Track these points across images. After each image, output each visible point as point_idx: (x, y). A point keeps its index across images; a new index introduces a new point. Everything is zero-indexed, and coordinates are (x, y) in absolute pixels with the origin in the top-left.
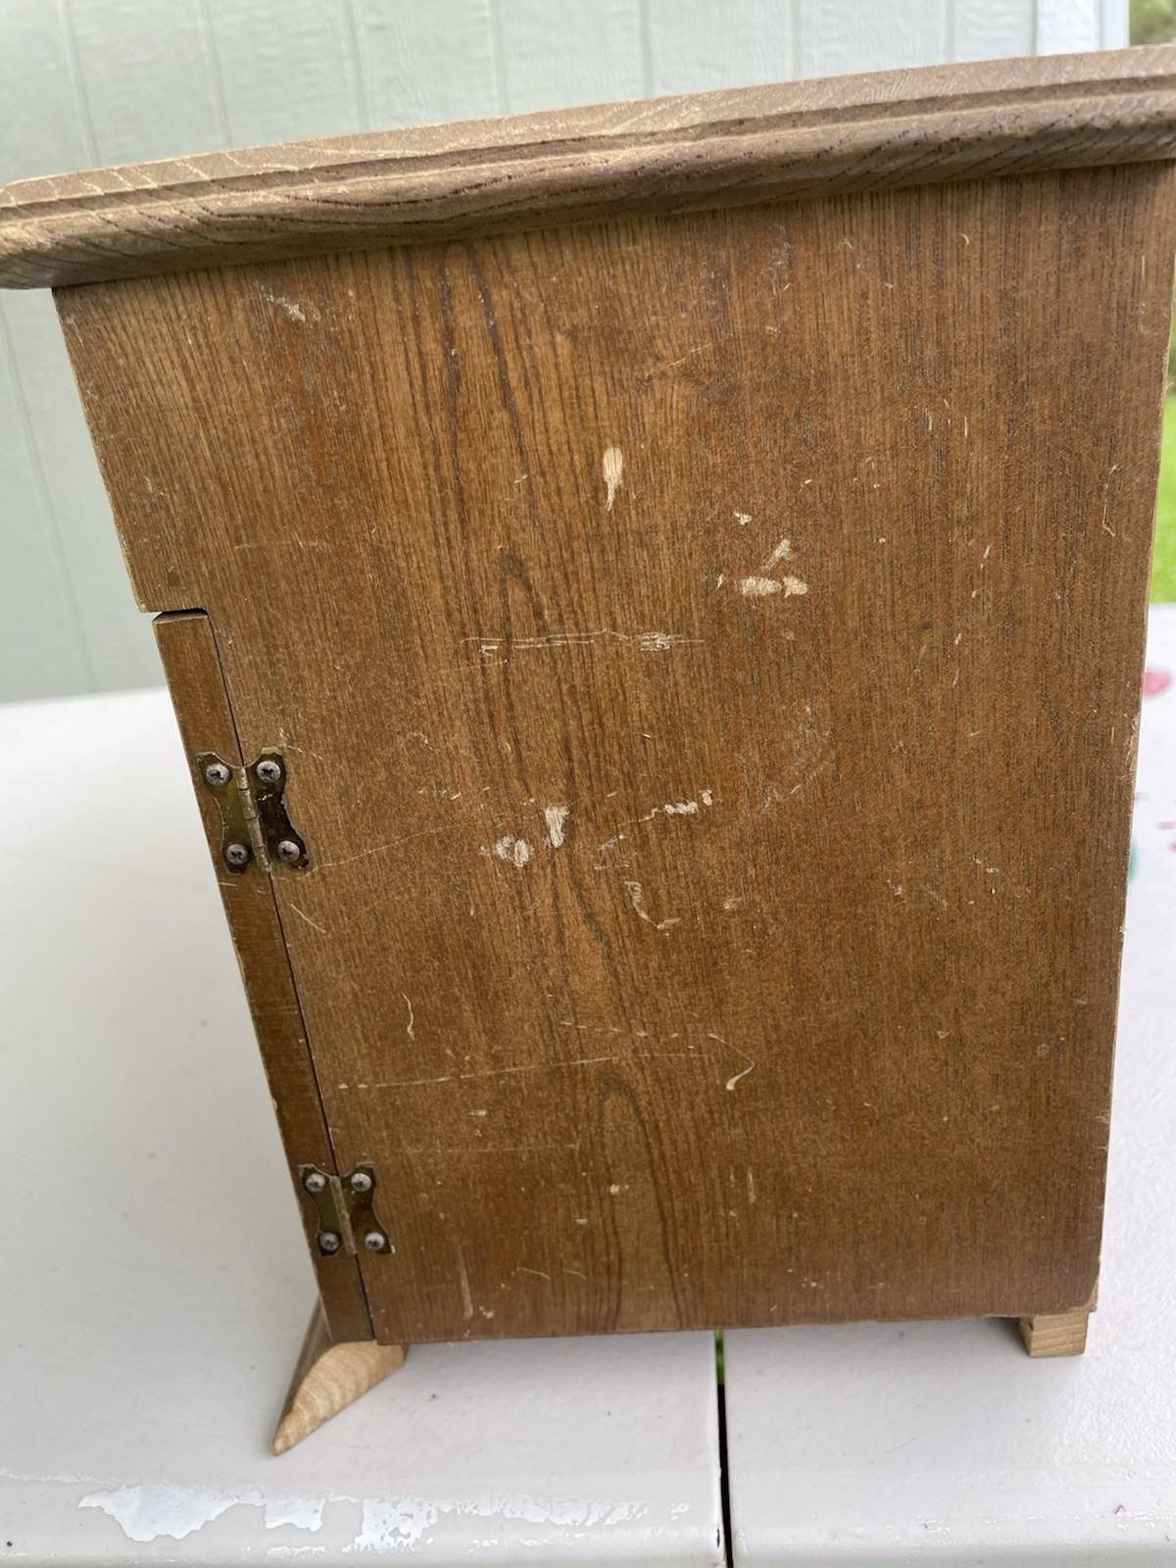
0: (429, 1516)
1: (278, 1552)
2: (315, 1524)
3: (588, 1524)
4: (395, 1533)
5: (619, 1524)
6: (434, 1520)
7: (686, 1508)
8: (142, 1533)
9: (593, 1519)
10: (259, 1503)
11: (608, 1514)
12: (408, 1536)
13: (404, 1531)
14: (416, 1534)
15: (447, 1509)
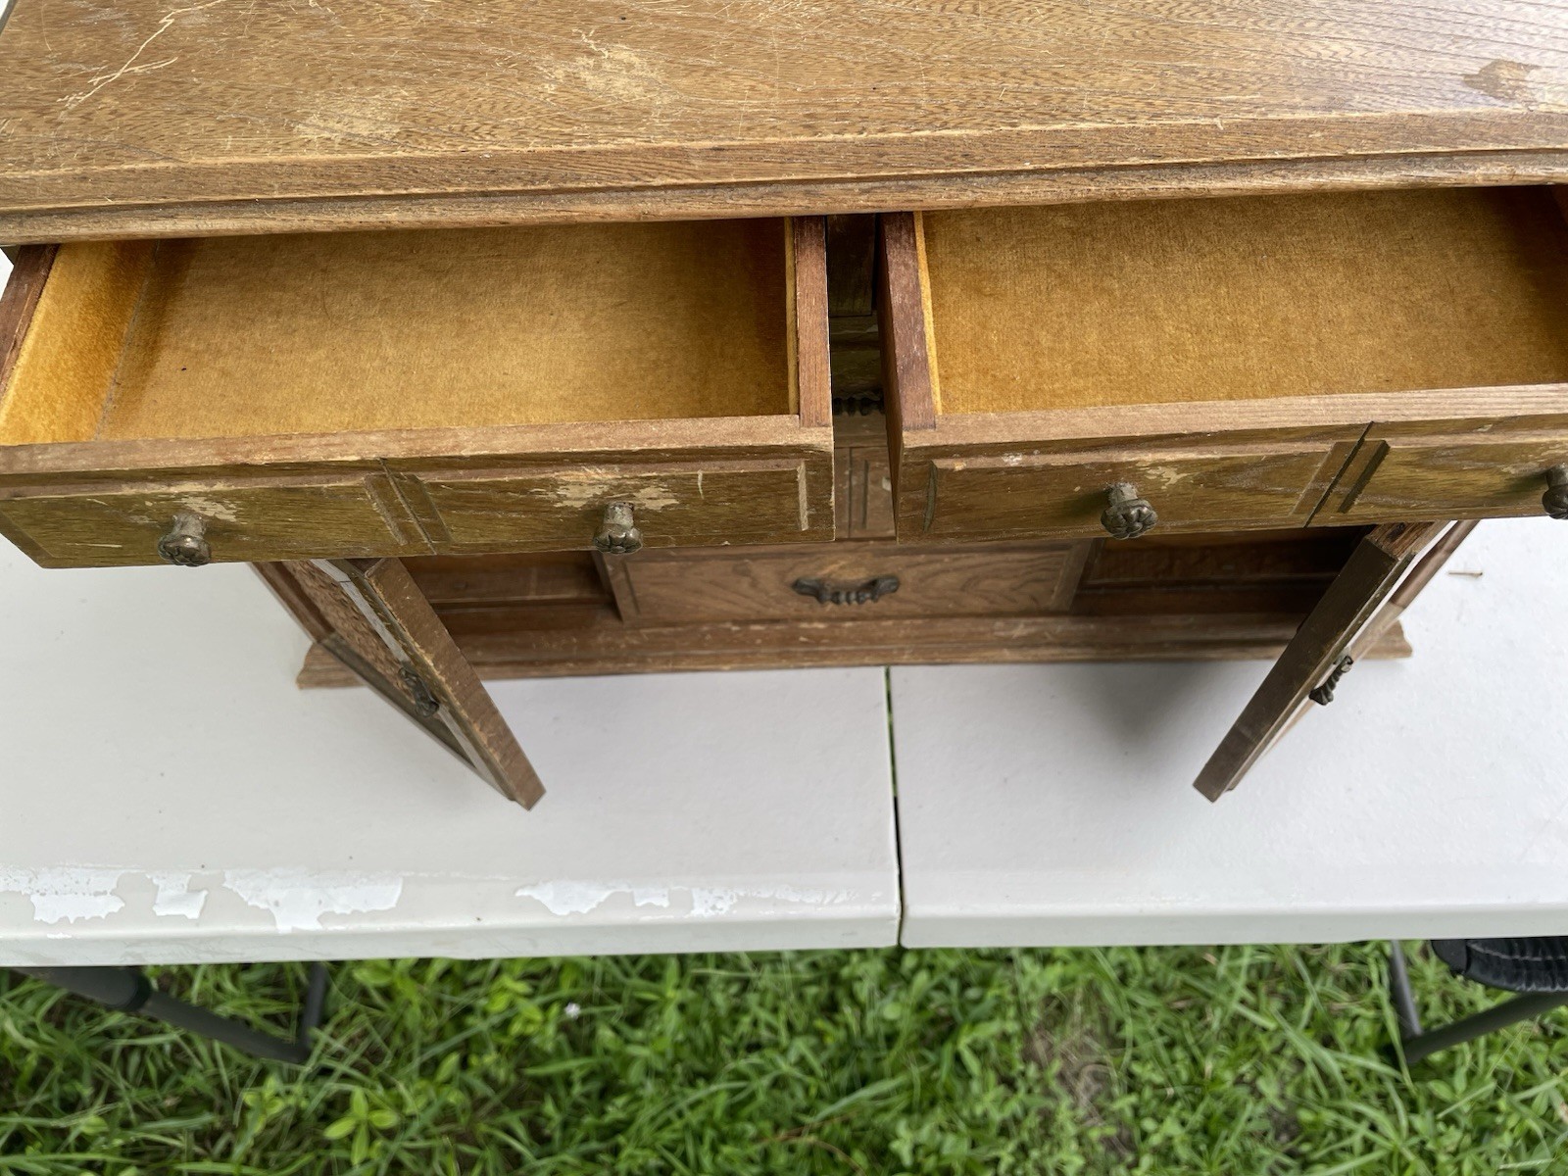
0: (732, 898)
1: (646, 918)
2: (665, 903)
3: (825, 902)
4: (714, 908)
5: (844, 903)
6: (735, 900)
7: (878, 894)
8: (562, 911)
9: (828, 900)
10: (628, 891)
11: (836, 897)
12: (721, 910)
13: (719, 906)
14: (726, 909)
15: (742, 894)
